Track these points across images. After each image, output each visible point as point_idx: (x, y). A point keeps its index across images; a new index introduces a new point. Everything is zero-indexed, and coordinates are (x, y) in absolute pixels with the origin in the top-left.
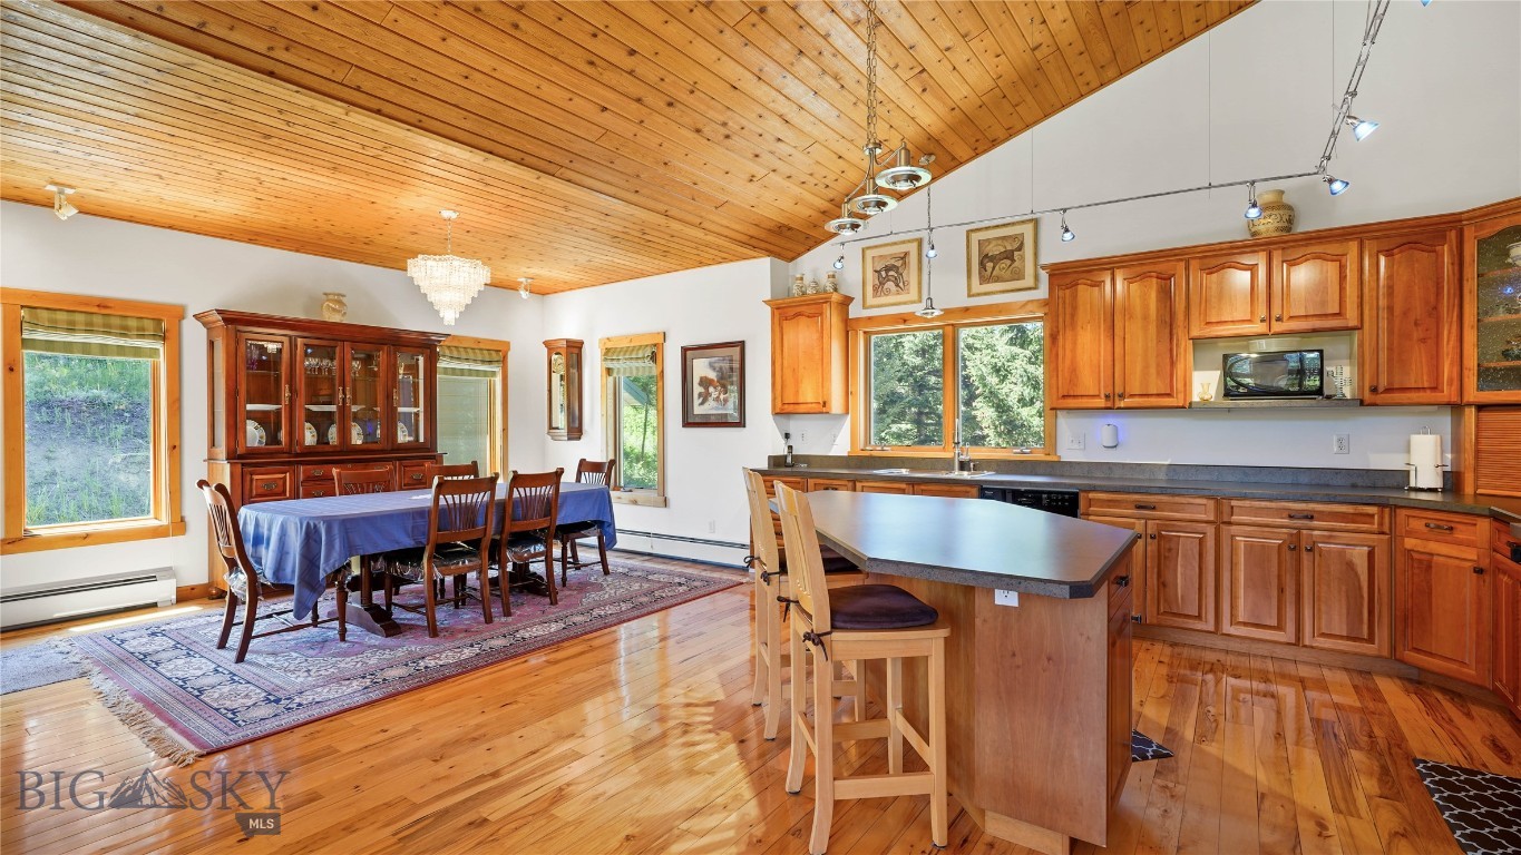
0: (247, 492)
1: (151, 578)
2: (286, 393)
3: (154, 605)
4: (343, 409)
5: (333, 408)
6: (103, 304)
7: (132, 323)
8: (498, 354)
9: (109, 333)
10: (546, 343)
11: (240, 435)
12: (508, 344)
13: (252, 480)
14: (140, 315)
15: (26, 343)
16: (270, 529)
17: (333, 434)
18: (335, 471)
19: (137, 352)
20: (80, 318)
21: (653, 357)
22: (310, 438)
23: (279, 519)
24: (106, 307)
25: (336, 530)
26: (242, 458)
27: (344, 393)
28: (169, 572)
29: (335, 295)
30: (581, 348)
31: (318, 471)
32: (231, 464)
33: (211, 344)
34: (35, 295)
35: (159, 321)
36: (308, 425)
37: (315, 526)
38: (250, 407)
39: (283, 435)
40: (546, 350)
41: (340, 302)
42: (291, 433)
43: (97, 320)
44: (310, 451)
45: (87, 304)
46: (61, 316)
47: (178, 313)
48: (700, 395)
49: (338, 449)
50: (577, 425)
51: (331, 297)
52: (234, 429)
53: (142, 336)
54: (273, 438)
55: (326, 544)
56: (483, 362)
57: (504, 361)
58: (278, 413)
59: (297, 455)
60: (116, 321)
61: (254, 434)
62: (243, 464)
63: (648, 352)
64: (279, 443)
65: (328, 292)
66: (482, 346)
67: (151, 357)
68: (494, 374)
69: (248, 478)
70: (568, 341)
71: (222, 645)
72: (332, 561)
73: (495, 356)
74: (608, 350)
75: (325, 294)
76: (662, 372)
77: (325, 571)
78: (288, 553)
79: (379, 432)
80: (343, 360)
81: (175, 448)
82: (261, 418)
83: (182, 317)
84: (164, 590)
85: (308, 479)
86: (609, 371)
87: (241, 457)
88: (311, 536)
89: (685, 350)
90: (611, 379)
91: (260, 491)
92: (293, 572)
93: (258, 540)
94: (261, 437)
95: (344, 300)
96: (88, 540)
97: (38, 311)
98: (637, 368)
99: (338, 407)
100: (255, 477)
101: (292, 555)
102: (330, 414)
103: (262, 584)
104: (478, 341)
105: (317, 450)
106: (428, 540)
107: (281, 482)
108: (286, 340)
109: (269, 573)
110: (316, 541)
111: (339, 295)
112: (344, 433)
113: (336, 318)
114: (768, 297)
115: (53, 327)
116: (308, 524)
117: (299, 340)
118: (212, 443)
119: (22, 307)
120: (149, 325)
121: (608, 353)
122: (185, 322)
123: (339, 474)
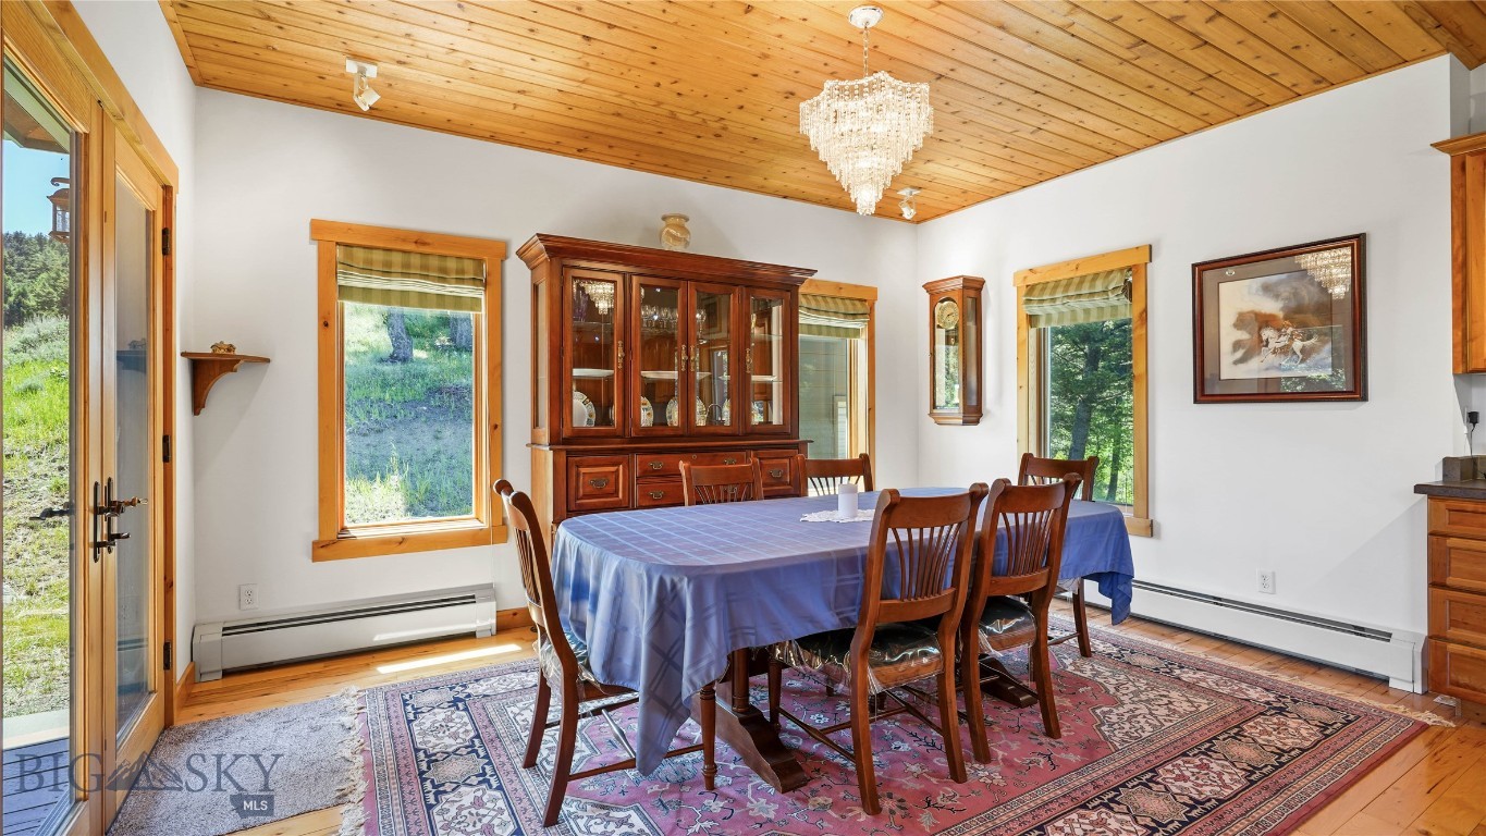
0: (572, 492)
1: (468, 599)
2: (619, 353)
3: (471, 635)
4: (686, 375)
5: (673, 375)
6: (421, 239)
7: (451, 264)
8: (861, 304)
9: (426, 277)
10: (929, 287)
11: (566, 411)
12: (874, 291)
13: (578, 474)
14: (459, 254)
15: (345, 292)
16: (598, 578)
17: (674, 414)
18: (682, 466)
19: (458, 302)
20: (397, 258)
21: (1128, 290)
22: (646, 418)
23: (613, 563)
24: (424, 244)
25: (710, 597)
26: (568, 444)
27: (688, 353)
28: (490, 591)
29: (675, 216)
30: (979, 290)
31: (657, 463)
32: (554, 451)
33: (535, 288)
34: (349, 228)
35: (479, 262)
36: (644, 400)
37: (674, 586)
38: (577, 372)
39: (615, 413)
40: (928, 296)
41: (682, 228)
42: (625, 410)
43: (415, 260)
44: (647, 436)
45: (404, 240)
46: (378, 256)
47: (499, 250)
48: (1237, 345)
49: (680, 433)
50: (974, 403)
51: (671, 221)
52: (560, 403)
53: (460, 281)
54: (603, 417)
55: (694, 626)
56: (846, 315)
57: (869, 314)
58: (609, 380)
59: (633, 440)
60: (434, 262)
61: (581, 410)
62: (569, 453)
63: (1117, 281)
64: (609, 422)
65: (668, 213)
66: (844, 295)
67: (472, 309)
68: (856, 332)
69: (573, 472)
70: (966, 279)
71: (530, 762)
72: (704, 663)
73: (860, 308)
74: (1031, 289)
75: (664, 218)
76: (1146, 310)
77: (692, 683)
78: (625, 629)
79: (726, 409)
80: (686, 306)
81: (497, 428)
82: (590, 388)
83: (505, 257)
84: (480, 617)
85: (646, 474)
86: (1032, 320)
87: (567, 441)
88: (666, 606)
89: (1200, 269)
90: (1033, 332)
91: (588, 490)
92: (635, 667)
93: (580, 591)
94: (590, 415)
95: (687, 225)
96: (404, 546)
97: (355, 249)
98: (1087, 311)
99: (680, 373)
100: (583, 470)
101: (632, 632)
102: (671, 383)
103: (587, 682)
104: (839, 287)
105: (654, 433)
106: (863, 615)
107: (612, 478)
108: (619, 279)
109: (596, 662)
110: (674, 616)
111: (681, 217)
112: (687, 412)
113: (679, 248)
114: (1446, 135)
115: (367, 270)
116: (662, 582)
117: (634, 278)
118: (536, 424)
119: (337, 243)
120: (469, 265)
121: (1031, 291)
122: (508, 263)
123: (688, 470)
